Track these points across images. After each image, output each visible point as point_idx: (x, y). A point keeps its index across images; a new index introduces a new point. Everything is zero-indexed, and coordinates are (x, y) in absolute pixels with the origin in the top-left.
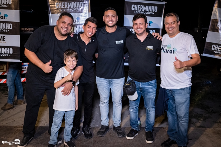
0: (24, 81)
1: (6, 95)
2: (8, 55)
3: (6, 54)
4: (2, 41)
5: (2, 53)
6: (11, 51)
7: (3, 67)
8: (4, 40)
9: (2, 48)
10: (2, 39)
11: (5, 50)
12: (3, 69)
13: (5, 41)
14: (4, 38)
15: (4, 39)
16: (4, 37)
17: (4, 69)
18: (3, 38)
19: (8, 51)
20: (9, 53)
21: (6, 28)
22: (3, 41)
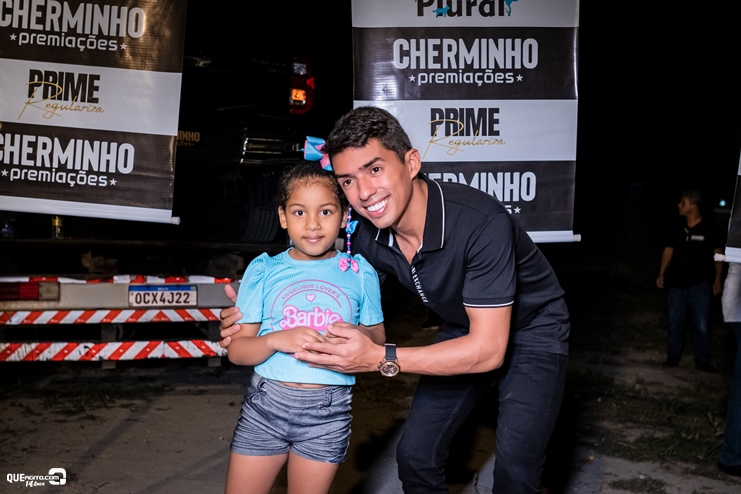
0: (142, 357)
1: (58, 413)
2: (108, 180)
3: (99, 174)
4: (83, 100)
5: (78, 167)
6: (122, 160)
7: (57, 288)
8: (96, 94)
9: (80, 142)
10: (86, 91)
11: (92, 156)
12: (58, 299)
13: (96, 101)
14: (96, 83)
15: (97, 89)
16: (97, 77)
17: (62, 298)
18: (91, 83)
19: (108, 157)
20: (112, 170)
21: (113, 33)
22: (86, 104)
